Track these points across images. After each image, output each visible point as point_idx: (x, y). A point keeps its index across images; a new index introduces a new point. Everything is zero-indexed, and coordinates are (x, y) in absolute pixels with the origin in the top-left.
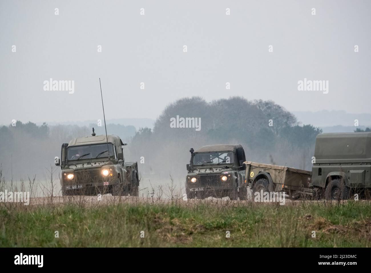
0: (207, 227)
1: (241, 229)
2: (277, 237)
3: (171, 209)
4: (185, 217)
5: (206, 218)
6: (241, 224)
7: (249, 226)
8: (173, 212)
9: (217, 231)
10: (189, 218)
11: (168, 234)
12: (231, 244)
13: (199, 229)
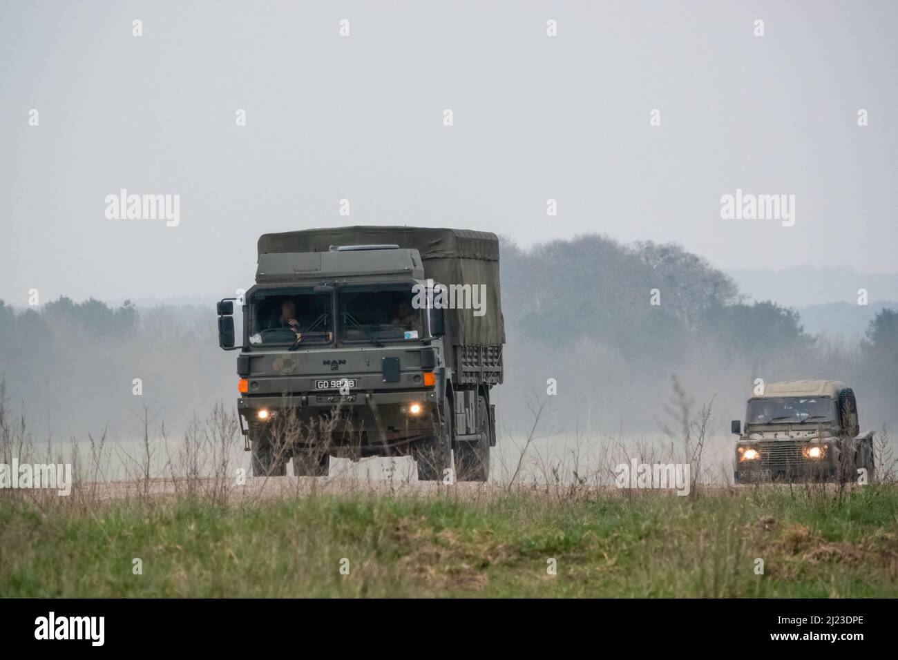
0: (524, 550)
1: (605, 555)
2: (692, 572)
3: (436, 506)
4: (470, 526)
5: (521, 528)
6: (607, 541)
7: (625, 547)
8: (440, 513)
9: (548, 559)
10: (479, 529)
12: (582, 590)
13: (504, 556)
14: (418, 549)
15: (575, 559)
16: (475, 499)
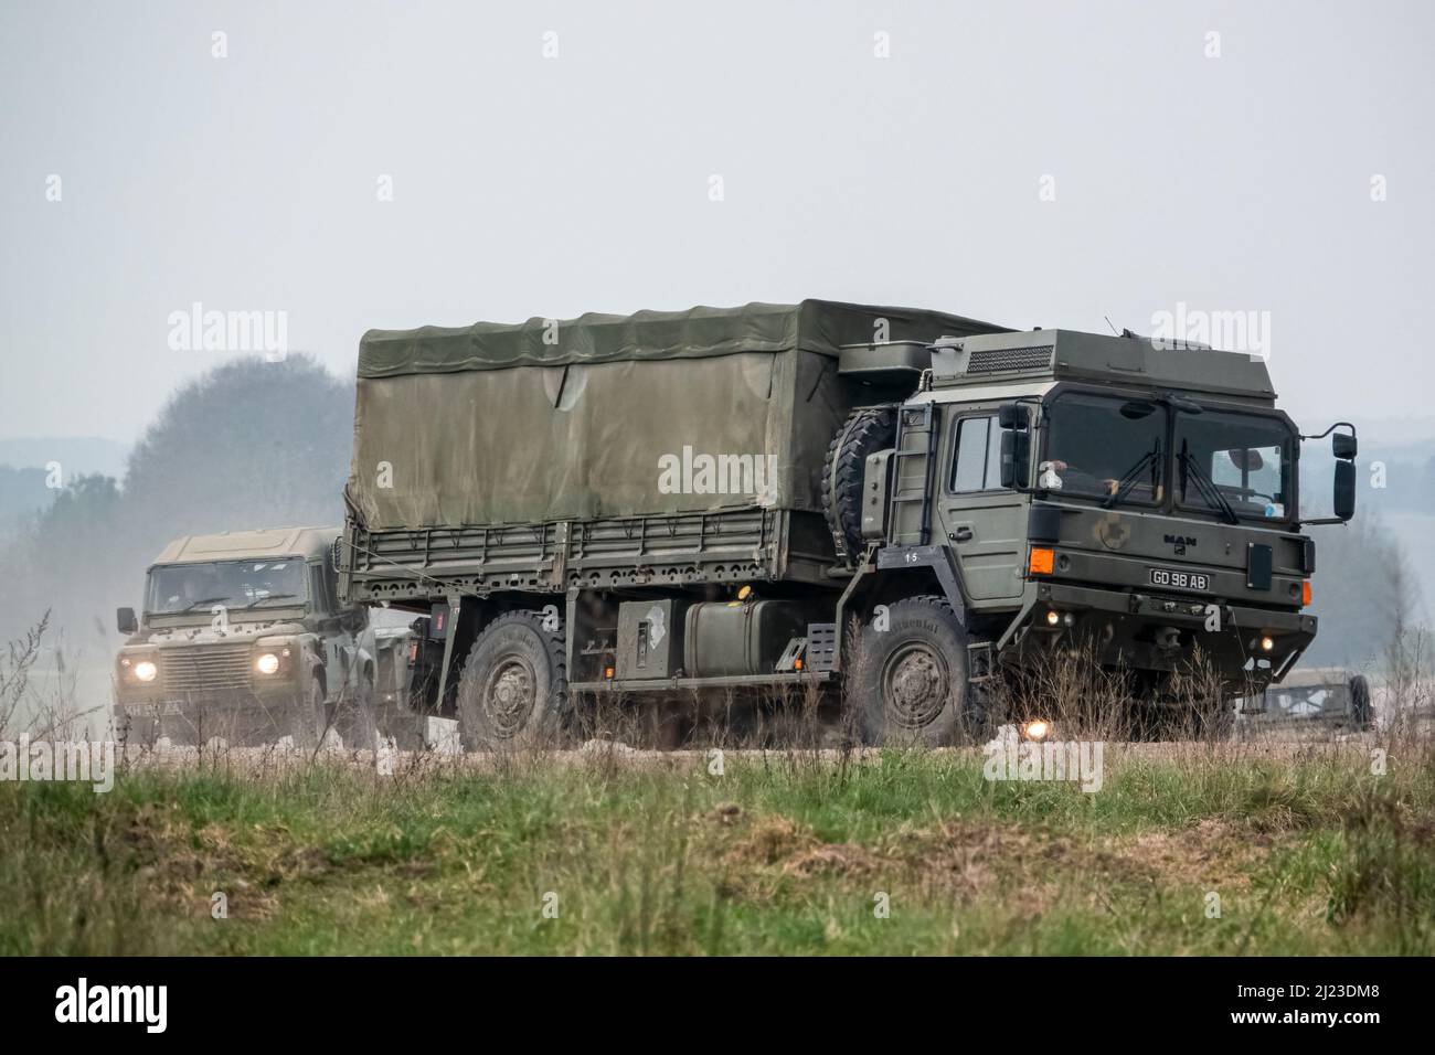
0: (336, 857)
1: (467, 864)
2: (606, 893)
3: (197, 788)
4: (250, 819)
5: (333, 822)
6: (469, 842)
7: (498, 852)
8: (202, 798)
9: (376, 872)
10: (264, 823)
11: (183, 886)
12: (430, 921)
13: (305, 866)
14: (166, 856)
15: (418, 872)
16: (258, 776)
